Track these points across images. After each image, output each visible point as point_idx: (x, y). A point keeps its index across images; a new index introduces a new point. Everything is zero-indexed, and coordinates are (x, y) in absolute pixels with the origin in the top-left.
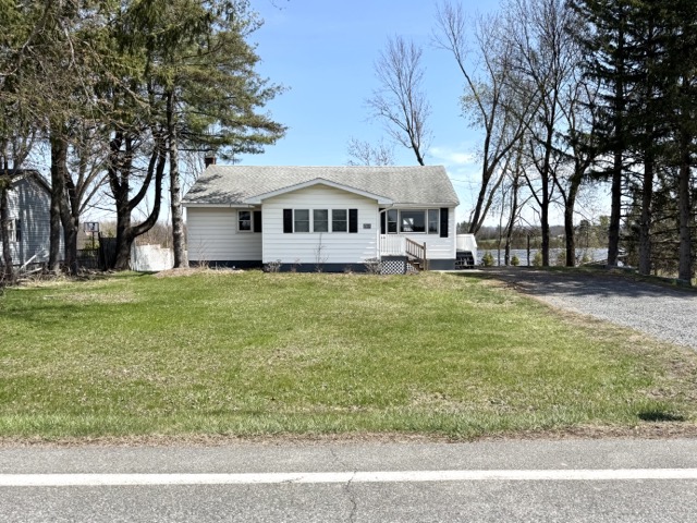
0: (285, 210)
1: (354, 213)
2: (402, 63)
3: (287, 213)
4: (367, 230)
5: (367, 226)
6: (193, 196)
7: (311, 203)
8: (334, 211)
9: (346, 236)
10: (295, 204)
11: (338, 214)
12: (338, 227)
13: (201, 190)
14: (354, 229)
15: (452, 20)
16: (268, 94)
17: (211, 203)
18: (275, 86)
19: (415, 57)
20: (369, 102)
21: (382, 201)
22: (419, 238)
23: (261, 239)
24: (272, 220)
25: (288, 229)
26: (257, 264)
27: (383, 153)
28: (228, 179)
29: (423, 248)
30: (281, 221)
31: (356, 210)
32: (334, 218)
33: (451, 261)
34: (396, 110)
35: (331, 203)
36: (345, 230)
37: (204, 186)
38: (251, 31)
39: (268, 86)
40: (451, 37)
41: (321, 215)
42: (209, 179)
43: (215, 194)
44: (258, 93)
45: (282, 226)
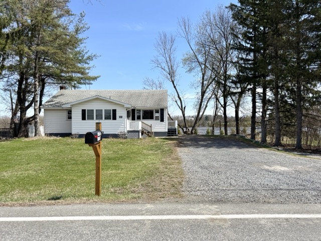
0: (82, 110)
1: (114, 111)
2: (166, 43)
3: (84, 111)
4: (121, 119)
5: (121, 117)
6: (47, 104)
7: (94, 106)
8: (105, 110)
9: (111, 121)
10: (87, 107)
11: (107, 111)
12: (107, 118)
13: (52, 101)
14: (114, 118)
15: (186, 25)
16: (89, 58)
17: (54, 107)
18: (93, 55)
19: (172, 41)
20: (153, 61)
21: (126, 106)
22: (148, 122)
23: (71, 123)
24: (77, 114)
25: (84, 118)
26: (69, 135)
27: (160, 84)
28: (67, 96)
29: (151, 127)
30: (81, 115)
31: (115, 110)
32: (105, 113)
33: (166, 132)
34: (164, 65)
35: (104, 107)
36: (110, 119)
37: (55, 99)
38: (84, 31)
39: (89, 54)
40: (185, 32)
41: (99, 112)
42: (58, 96)
43: (57, 103)
44: (85, 58)
45: (81, 117)
